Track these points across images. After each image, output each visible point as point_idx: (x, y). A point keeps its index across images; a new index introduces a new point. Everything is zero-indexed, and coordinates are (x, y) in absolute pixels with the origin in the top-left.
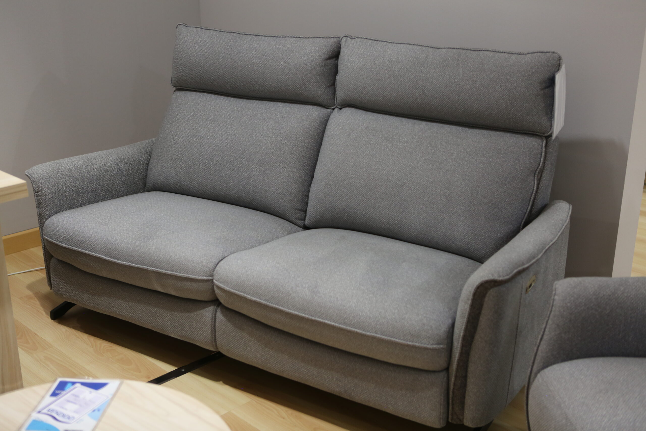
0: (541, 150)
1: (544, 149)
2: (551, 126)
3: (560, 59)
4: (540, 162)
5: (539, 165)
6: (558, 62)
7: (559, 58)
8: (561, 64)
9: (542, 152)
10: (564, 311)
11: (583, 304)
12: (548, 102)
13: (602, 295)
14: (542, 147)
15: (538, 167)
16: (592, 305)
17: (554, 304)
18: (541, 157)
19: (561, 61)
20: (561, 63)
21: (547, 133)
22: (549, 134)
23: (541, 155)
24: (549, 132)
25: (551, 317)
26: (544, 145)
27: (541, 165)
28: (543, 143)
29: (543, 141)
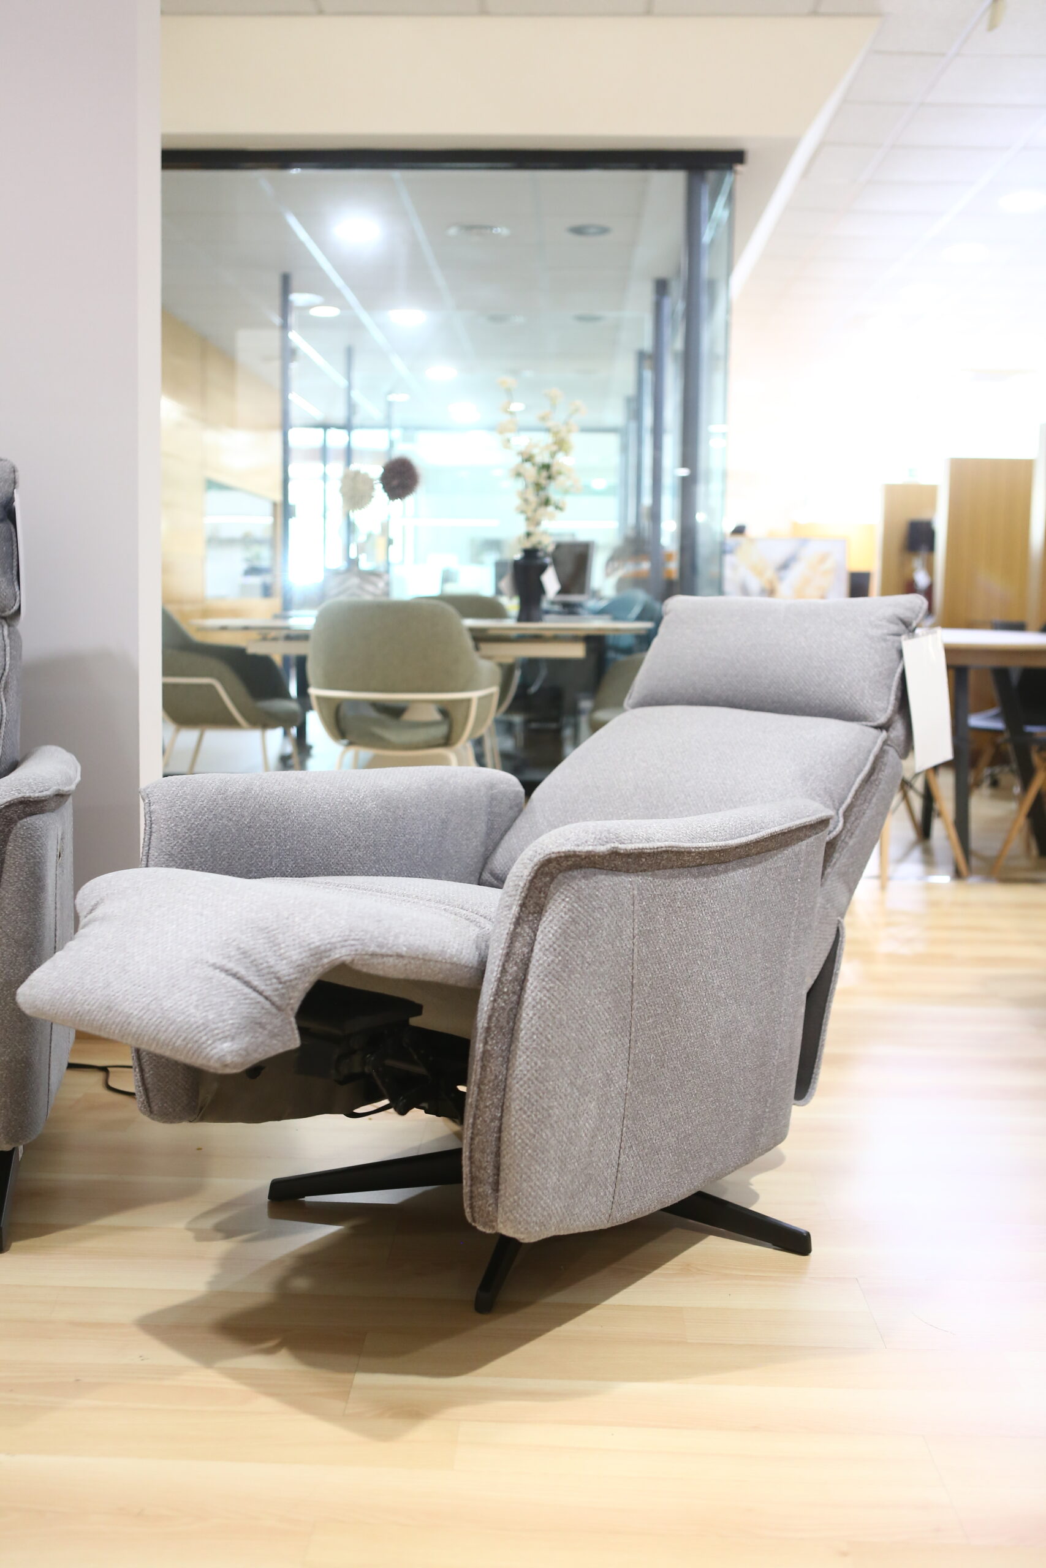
0: (3, 641)
1: (7, 641)
2: (15, 597)
3: (14, 471)
4: (5, 665)
5: (4, 670)
6: (12, 476)
7: (12, 469)
8: (17, 481)
9: (5, 646)
10: (175, 825)
11: (206, 809)
12: (4, 548)
13: (232, 793)
14: (3, 636)
15: (3, 674)
16: (220, 809)
17: (153, 819)
18: (5, 655)
19: (16, 474)
20: (16, 477)
21: (10, 610)
22: (12, 611)
23: (5, 650)
24: (13, 608)
25: (153, 843)
26: (6, 633)
27: (7, 670)
28: (3, 631)
29: (3, 627)
